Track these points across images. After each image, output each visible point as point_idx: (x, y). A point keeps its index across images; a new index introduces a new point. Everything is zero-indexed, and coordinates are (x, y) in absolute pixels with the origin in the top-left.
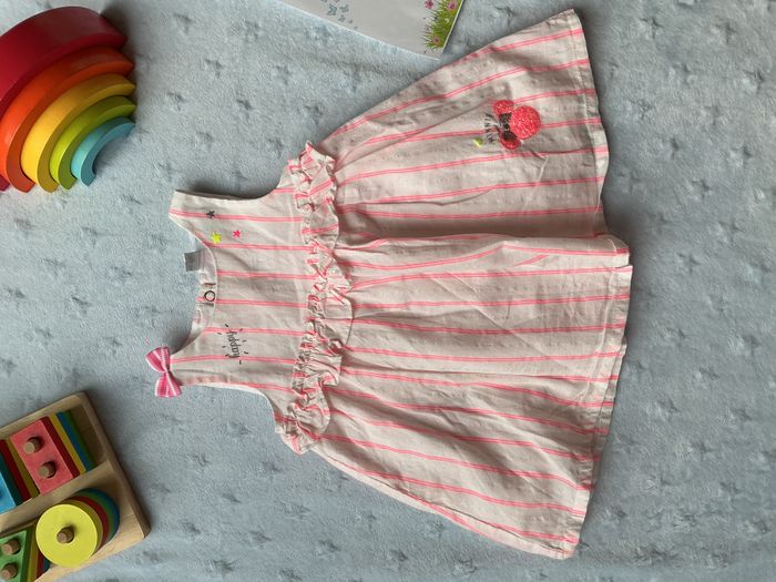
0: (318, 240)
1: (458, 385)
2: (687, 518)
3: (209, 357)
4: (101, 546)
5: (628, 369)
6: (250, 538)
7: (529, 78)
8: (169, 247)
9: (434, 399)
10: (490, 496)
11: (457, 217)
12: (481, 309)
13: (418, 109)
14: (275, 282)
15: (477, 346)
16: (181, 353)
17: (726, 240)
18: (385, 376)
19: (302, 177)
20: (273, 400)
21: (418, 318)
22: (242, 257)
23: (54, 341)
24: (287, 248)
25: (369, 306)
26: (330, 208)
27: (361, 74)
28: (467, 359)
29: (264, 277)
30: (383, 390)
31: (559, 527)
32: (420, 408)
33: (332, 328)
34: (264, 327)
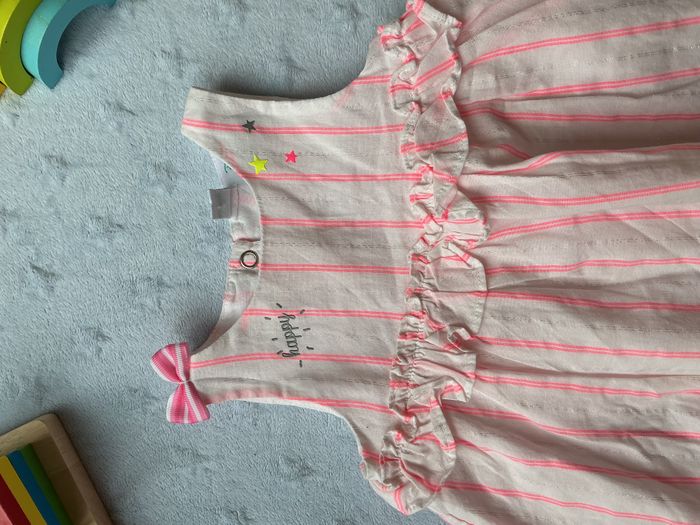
0: (432, 161)
1: (660, 395)
3: (252, 357)
8: (181, 183)
9: (619, 420)
11: (657, 118)
14: (354, 235)
16: (207, 353)
18: (545, 385)
20: (359, 425)
21: (596, 287)
22: (300, 195)
24: (372, 178)
25: (512, 270)
26: (449, 107)
29: (336, 226)
30: (539, 407)
32: (598, 434)
33: (450, 306)
34: (338, 307)
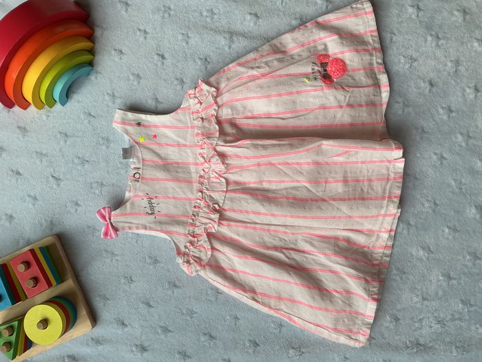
0: (206, 140)
1: (293, 234)
2: (439, 322)
3: (136, 214)
4: (64, 333)
5: (401, 225)
6: (159, 331)
7: (339, 40)
8: (112, 145)
9: (277, 243)
10: (312, 305)
11: (293, 127)
12: (307, 185)
13: (269, 59)
14: (178, 167)
15: (305, 208)
16: (118, 211)
17: (464, 144)
18: (246, 227)
19: (196, 100)
20: (176, 241)
21: (268, 191)
22: (158, 152)
23: (38, 202)
24: (185, 146)
25: (237, 183)
26: (214, 120)
27: (234, 38)
28: (299, 217)
29: (172, 164)
30: (245, 236)
31: (357, 326)
32: (268, 248)
33: (213, 196)
34: (170, 196)
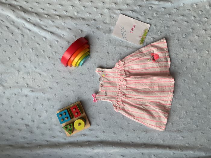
0: (121, 76)
1: (144, 101)
2: (184, 125)
3: (102, 95)
5: (174, 98)
6: (108, 127)
7: (157, 50)
8: (95, 77)
9: (140, 103)
10: (150, 120)
12: (149, 88)
13: (138, 55)
14: (113, 83)
15: (148, 94)
16: (98, 95)
17: (191, 77)
18: (132, 99)
19: (119, 65)
20: (113, 103)
21: (138, 89)
22: (108, 79)
23: (75, 92)
24: (115, 77)
25: (129, 87)
26: (123, 71)
27: (128, 48)
28: (146, 96)
29: (111, 82)
30: (132, 101)
31: (162, 125)
32: (138, 105)
33: (123, 91)
34: (111, 91)
